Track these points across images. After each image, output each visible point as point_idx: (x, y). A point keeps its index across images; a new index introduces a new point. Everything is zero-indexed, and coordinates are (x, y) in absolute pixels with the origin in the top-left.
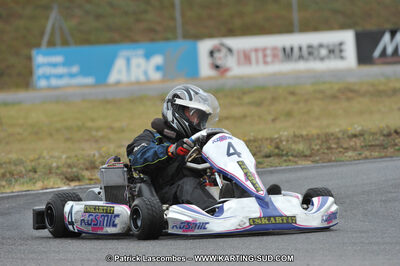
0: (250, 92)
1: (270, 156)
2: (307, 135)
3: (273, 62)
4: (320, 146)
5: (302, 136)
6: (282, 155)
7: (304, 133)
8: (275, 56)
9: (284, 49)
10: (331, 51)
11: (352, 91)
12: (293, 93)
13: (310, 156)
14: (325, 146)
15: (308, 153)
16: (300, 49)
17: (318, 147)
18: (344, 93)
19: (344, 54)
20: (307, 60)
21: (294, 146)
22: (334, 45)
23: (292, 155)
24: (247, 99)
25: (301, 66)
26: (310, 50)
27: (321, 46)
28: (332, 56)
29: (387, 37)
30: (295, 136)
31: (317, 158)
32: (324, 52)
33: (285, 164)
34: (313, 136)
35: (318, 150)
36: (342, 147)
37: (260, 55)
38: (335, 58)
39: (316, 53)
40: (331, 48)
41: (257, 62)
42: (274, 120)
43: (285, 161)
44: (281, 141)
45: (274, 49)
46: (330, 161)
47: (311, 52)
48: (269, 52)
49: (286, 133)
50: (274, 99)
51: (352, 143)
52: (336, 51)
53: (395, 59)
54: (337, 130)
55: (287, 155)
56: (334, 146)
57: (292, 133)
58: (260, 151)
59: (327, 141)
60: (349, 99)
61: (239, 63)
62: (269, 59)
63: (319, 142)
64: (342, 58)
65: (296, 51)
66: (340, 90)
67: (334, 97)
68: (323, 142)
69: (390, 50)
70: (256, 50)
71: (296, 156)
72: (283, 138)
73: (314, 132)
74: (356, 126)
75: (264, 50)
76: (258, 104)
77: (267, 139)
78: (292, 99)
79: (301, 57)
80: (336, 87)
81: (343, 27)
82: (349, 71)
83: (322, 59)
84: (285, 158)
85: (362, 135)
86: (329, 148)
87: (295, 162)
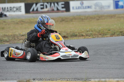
2: (8, 35)
4: (12, 38)
5: (7, 35)
7: (7, 34)
9: (3, 8)
10: (17, 9)
11: (23, 21)
14: (13, 38)
15: (8, 40)
16: (8, 8)
17: (11, 39)
18: (20, 22)
19: (21, 10)
20: (10, 12)
21: (4, 38)
22: (18, 7)
23: (3, 41)
26: (11, 8)
27: (14, 7)
28: (17, 10)
29: (34, 5)
30: (4, 35)
31: (11, 42)
32: (15, 9)
35: (11, 40)
36: (19, 39)
38: (18, 11)
39: (12, 9)
40: (17, 8)
43: (1, 43)
46: (15, 43)
49: (1, 34)
51: (22, 38)
52: (18, 9)
53: (37, 12)
54: (18, 33)
55: (1, 41)
56: (16, 38)
57: (3, 34)
59: (14, 37)
60: (22, 24)
64: (20, 11)
65: (6, 9)
66: (19, 21)
67: (17, 23)
68: (13, 37)
69: (35, 9)
71: (4, 41)
72: (1, 36)
73: (10, 34)
74: (23, 32)
78: (4, 23)
79: (8, 11)
80: (18, 20)
81: (21, 2)
82: (22, 15)
83: (14, 11)
85: (25, 35)
86: (15, 39)
87: (4, 43)
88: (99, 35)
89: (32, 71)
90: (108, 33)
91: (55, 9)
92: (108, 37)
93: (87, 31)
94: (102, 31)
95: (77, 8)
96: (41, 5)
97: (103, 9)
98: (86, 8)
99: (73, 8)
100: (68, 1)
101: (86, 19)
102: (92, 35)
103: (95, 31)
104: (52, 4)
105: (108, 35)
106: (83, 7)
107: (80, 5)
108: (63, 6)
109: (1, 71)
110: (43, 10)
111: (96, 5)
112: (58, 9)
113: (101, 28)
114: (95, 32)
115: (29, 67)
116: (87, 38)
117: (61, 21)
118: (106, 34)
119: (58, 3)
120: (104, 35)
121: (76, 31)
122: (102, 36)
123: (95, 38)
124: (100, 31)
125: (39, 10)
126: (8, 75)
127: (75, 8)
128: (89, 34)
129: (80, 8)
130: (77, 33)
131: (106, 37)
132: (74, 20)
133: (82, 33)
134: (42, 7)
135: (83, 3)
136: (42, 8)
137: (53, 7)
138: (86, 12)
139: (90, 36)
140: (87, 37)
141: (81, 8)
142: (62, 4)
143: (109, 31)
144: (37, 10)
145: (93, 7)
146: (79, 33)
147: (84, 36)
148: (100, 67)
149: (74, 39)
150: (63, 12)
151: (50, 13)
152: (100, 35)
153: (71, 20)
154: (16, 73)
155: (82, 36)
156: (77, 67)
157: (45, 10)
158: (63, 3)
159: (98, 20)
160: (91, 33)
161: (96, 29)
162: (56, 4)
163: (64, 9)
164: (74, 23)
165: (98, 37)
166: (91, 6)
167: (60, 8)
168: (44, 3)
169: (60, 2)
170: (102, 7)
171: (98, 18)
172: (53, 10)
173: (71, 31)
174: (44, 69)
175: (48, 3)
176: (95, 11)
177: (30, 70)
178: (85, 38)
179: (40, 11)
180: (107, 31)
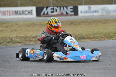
0: (5, 23)
1: (9, 42)
2: (20, 37)
3: (12, 15)
4: (24, 40)
5: (19, 37)
6: (13, 42)
7: (20, 36)
8: (12, 13)
9: (15, 11)
10: (29, 13)
11: (34, 24)
12: (17, 24)
13: (21, 43)
14: (25, 40)
15: (20, 42)
16: (20, 11)
17: (23, 40)
19: (33, 13)
20: (22, 15)
21: (16, 40)
22: (30, 11)
23: (16, 42)
24: (4, 25)
25: (20, 16)
27: (26, 11)
28: (29, 14)
29: (45, 9)
30: (17, 37)
31: (23, 43)
32: (27, 13)
33: (13, 45)
34: (22, 37)
35: (23, 41)
36: (30, 40)
37: (8, 13)
38: (30, 14)
39: (24, 13)
40: (29, 11)
41: (7, 15)
42: (11, 32)
44: (13, 38)
45: (12, 11)
46: (26, 44)
47: (23, 13)
48: (11, 12)
50: (12, 26)
51: (33, 39)
52: (30, 12)
53: (47, 15)
54: (29, 35)
55: (14, 42)
56: (28, 40)
58: (6, 41)
59: (26, 38)
60: (33, 26)
61: (2, 15)
62: (11, 14)
63: (24, 39)
64: (32, 14)
65: (19, 12)
66: (31, 24)
67: (29, 26)
68: (25, 39)
69: (46, 13)
70: (7, 11)
71: (17, 43)
72: (13, 37)
73: (22, 35)
74: (34, 34)
75: (9, 11)
76: (7, 27)
77: (8, 37)
78: (17, 26)
79: (20, 14)
80: (30, 23)
81: (32, 5)
82: (34, 18)
83: (26, 15)
84: (13, 43)
85: (36, 37)
86: (26, 40)
87: (16, 44)
88: (105, 38)
89: (43, 71)
90: (114, 36)
91: (65, 13)
92: (114, 40)
93: (94, 34)
94: (108, 34)
95: (85, 12)
96: (51, 9)
97: (109, 14)
98: (93, 12)
99: (81, 12)
100: (77, 5)
101: (94, 23)
102: (99, 38)
103: (101, 33)
104: (62, 9)
105: (114, 38)
106: (91, 11)
107: (88, 10)
108: (72, 10)
109: (14, 70)
110: (53, 14)
111: (103, 9)
112: (67, 13)
113: (107, 31)
114: (101, 35)
115: (40, 67)
116: (94, 41)
117: (70, 25)
118: (112, 36)
119: (67, 8)
120: (110, 38)
121: (84, 33)
122: (108, 39)
123: (101, 40)
124: (106, 34)
125: (50, 13)
126: (20, 74)
127: (83, 12)
128: (96, 37)
129: (87, 12)
130: (84, 35)
131: (112, 39)
132: (81, 24)
133: (90, 36)
134: (52, 10)
135: (90, 8)
136: (52, 12)
137: (62, 11)
138: (93, 16)
139: (97, 39)
140: (94, 39)
141: (89, 12)
142: (71, 9)
143: (114, 35)
144: (47, 13)
145: (100, 11)
146: (86, 36)
147: (91, 38)
148: (106, 68)
149: (82, 41)
150: (71, 15)
151: (60, 16)
152: (107, 38)
153: (80, 23)
154: (27, 72)
155: (90, 38)
156: (85, 68)
157: (55, 13)
158: (72, 7)
159: (105, 23)
160: (98, 36)
161: (103, 32)
162: (65, 8)
163: (73, 13)
164: (82, 26)
165: (104, 39)
166: (98, 11)
167: (69, 12)
168: (54, 7)
169: (69, 6)
170: (108, 12)
171: (104, 22)
172: (62, 14)
173: (79, 33)
174: (54, 69)
175: (58, 7)
176: (102, 15)
177: (40, 70)
178: (92, 40)
179: (50, 15)
180: (113, 34)
